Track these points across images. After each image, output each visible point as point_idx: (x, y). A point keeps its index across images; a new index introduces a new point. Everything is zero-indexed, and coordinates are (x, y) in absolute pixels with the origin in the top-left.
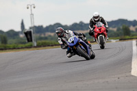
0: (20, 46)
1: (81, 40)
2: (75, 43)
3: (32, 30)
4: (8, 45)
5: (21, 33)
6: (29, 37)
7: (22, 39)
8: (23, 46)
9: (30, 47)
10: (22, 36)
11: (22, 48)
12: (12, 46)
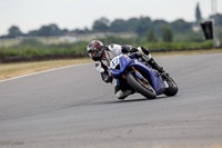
0: (193, 45)
1: (136, 62)
2: (122, 69)
3: (213, 21)
4: (173, 44)
5: (195, 24)
6: (208, 31)
7: (196, 34)
8: (199, 45)
9: (210, 47)
10: (197, 29)
11: (197, 49)
12: (179, 46)
